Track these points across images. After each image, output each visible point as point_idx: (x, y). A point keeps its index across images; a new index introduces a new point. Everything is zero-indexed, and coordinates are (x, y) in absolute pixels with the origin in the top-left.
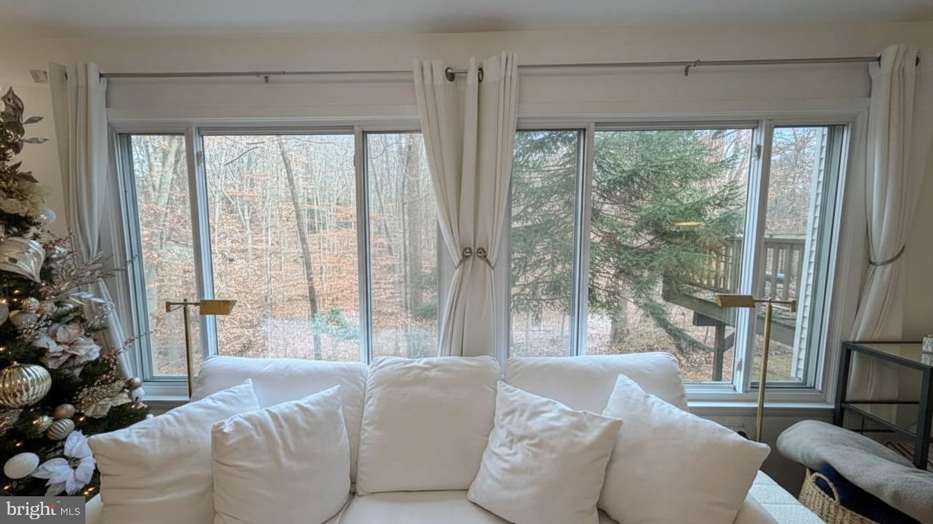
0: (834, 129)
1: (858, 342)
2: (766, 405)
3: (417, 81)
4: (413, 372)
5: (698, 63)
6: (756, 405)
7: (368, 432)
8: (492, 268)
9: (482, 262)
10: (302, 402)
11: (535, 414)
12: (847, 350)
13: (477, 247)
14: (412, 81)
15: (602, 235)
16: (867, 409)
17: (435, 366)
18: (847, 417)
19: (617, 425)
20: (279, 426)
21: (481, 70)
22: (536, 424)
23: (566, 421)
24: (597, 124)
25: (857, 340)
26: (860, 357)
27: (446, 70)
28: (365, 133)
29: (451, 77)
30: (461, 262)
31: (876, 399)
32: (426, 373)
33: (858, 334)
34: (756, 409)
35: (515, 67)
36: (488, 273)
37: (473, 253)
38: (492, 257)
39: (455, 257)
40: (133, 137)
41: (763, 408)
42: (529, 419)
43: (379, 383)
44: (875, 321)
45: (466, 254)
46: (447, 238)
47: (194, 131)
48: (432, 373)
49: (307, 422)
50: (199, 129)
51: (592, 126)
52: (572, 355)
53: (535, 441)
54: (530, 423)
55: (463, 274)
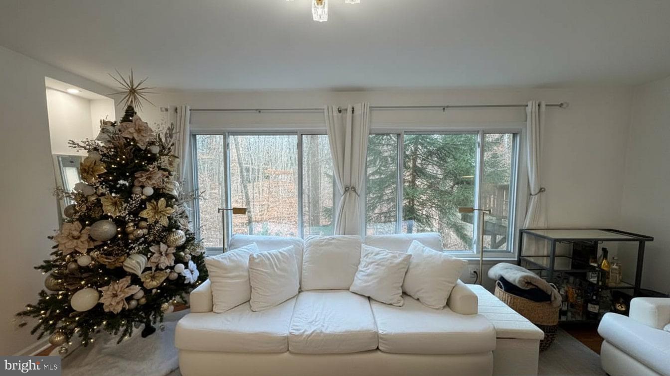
0: (515, 135)
1: (527, 229)
2: (483, 259)
3: (326, 113)
4: (325, 241)
5: (447, 107)
6: (479, 259)
7: (305, 265)
8: (359, 196)
9: (354, 194)
10: (280, 250)
11: (377, 254)
12: (521, 233)
13: (351, 186)
14: (324, 112)
15: (427, 184)
16: (532, 260)
17: (333, 239)
18: (523, 263)
19: (410, 256)
20: (273, 258)
21: (353, 108)
22: (378, 257)
23: (390, 255)
24: (405, 132)
25: (526, 228)
26: (527, 236)
27: (338, 109)
28: (302, 135)
29: (340, 111)
30: (344, 193)
31: (536, 254)
32: (331, 241)
33: (527, 225)
34: (479, 261)
35: (368, 108)
36: (356, 198)
37: (349, 189)
38: (359, 192)
39: (342, 191)
40: (197, 136)
41: (482, 260)
42: (375, 255)
43: (310, 245)
44: (533, 220)
45: (347, 190)
46: (337, 181)
47: (227, 134)
48: (333, 241)
49: (283, 257)
50: (228, 133)
51: (403, 133)
52: (396, 233)
53: (376, 264)
54: (375, 257)
55: (345, 199)
